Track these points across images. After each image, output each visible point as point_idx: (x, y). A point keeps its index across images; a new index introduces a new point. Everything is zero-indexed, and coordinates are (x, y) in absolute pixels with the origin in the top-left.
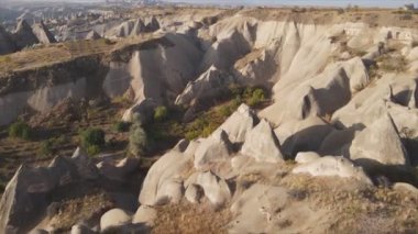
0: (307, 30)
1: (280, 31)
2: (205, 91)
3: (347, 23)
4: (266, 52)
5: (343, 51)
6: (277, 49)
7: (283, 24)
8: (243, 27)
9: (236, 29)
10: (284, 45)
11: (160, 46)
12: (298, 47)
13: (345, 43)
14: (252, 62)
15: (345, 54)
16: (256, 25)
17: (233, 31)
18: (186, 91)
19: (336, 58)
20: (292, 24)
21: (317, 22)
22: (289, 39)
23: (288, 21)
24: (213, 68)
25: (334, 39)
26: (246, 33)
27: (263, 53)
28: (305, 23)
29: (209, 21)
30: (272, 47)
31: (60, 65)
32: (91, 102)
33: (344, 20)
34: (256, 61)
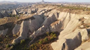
0: (73, 15)
1: (65, 15)
2: (39, 34)
3: (85, 15)
4: (60, 21)
5: (82, 25)
6: (63, 21)
7: (66, 13)
8: (55, 13)
9: (54, 14)
10: (66, 20)
11: (30, 19)
12: (70, 20)
13: (83, 22)
14: (55, 25)
15: (82, 26)
16: (59, 13)
17: (53, 14)
18: (33, 34)
19: (79, 27)
20: (69, 13)
21: (76, 13)
22: (67, 18)
23: (68, 12)
24: (43, 26)
25: (80, 20)
26: (56, 15)
27: (59, 22)
28: (73, 13)
29: (49, 11)
30: (62, 20)
31: (2, 25)
32: (7, 36)
33: (84, 14)
34: (56, 24)
